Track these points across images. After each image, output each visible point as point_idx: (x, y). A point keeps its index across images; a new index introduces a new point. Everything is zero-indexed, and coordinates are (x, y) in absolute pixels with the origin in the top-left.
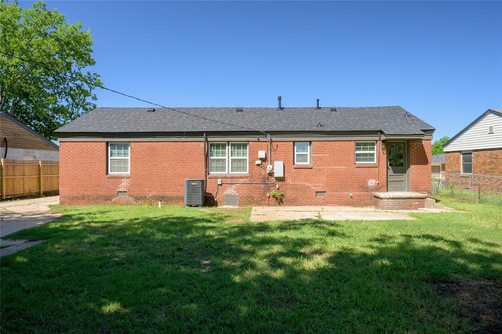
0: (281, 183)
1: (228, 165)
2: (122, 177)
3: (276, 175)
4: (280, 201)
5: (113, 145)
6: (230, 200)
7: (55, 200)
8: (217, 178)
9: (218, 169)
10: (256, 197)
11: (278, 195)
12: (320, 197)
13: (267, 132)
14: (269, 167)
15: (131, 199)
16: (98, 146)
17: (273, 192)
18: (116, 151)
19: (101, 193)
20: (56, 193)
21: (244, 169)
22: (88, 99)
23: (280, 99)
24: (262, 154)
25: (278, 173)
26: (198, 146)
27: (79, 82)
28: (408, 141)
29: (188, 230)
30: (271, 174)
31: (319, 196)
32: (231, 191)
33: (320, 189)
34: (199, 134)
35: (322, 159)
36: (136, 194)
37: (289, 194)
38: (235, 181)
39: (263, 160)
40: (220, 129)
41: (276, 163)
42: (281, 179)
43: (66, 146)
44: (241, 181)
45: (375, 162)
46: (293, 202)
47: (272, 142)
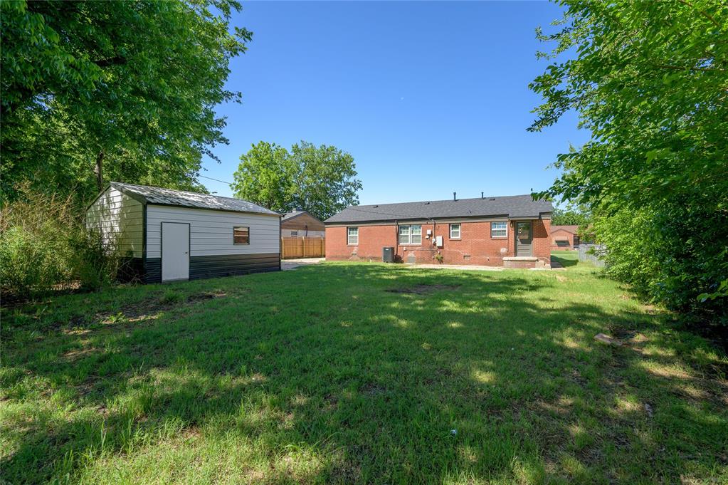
0: (441, 250)
1: (410, 239)
2: (354, 246)
3: (437, 245)
4: (441, 261)
5: (350, 229)
6: (409, 260)
7: (324, 259)
8: (403, 247)
9: (404, 241)
10: (426, 258)
11: (439, 257)
12: (465, 259)
13: (431, 219)
14: (434, 240)
15: (359, 258)
16: (343, 229)
17: (436, 256)
18: (351, 232)
19: (344, 255)
20: (324, 256)
21: (419, 241)
22: (354, 198)
23: (455, 194)
24: (429, 232)
25: (439, 243)
26: (393, 228)
27: (349, 187)
28: (532, 220)
29: (368, 272)
30: (435, 244)
31: (468, 259)
32: (411, 254)
33: (466, 254)
34: (393, 221)
35: (467, 234)
36: (361, 255)
37: (446, 257)
38: (414, 248)
39: (430, 236)
40: (405, 218)
41: (437, 237)
42: (441, 248)
43: (329, 229)
44: (417, 248)
45: (507, 236)
46: (449, 262)
47: (435, 224)
